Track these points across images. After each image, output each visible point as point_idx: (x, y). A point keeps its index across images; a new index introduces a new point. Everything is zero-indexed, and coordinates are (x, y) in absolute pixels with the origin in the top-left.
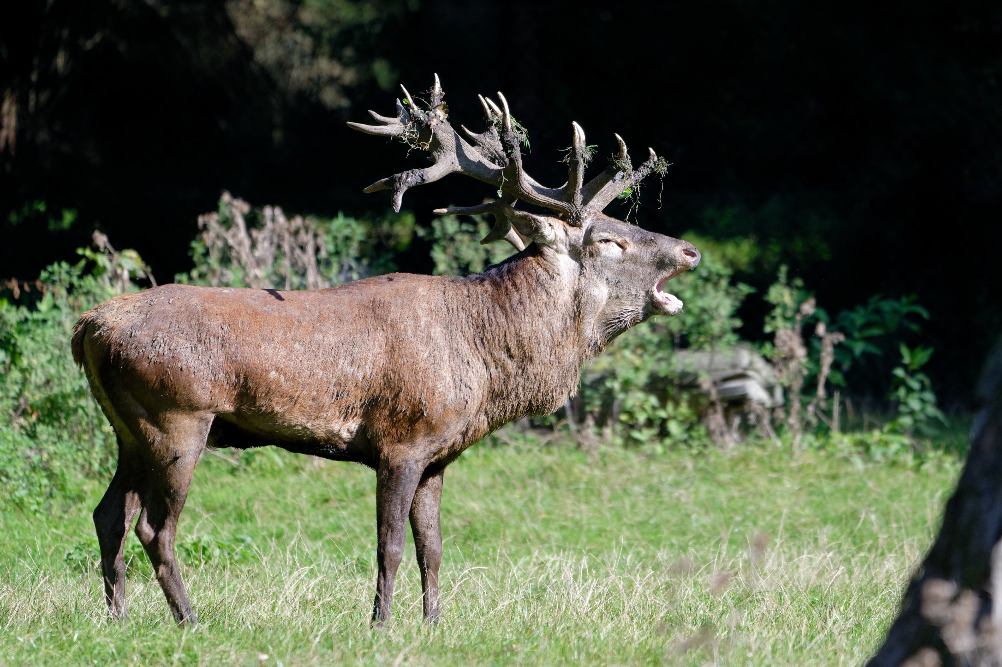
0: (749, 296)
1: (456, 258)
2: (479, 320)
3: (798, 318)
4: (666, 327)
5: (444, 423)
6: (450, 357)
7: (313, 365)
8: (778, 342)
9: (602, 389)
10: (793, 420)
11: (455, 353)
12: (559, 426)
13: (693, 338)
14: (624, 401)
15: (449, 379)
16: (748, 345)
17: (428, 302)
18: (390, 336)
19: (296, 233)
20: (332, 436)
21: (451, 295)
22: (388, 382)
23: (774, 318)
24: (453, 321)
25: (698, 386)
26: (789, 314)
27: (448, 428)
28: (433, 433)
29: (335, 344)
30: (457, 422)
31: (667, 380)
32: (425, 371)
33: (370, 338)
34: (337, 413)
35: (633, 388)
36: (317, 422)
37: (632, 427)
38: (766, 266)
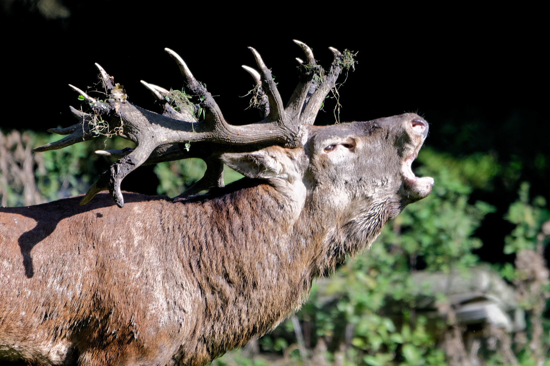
0: (488, 216)
1: (182, 176)
2: (196, 241)
3: (541, 238)
4: (402, 247)
5: (157, 347)
6: (164, 278)
7: (21, 284)
8: (519, 263)
9: (334, 313)
10: (535, 345)
11: (170, 275)
12: (289, 351)
13: (430, 259)
14: (357, 325)
15: (162, 300)
16: (487, 267)
17: (143, 221)
18: (101, 255)
19: (13, 149)
20: (41, 358)
21: (167, 214)
22: (97, 303)
23: (514, 238)
24: (168, 241)
25: (435, 310)
26: (531, 234)
27: (161, 352)
28: (145, 358)
29: (44, 262)
30: (170, 347)
31: (401, 303)
32: (136, 292)
33: (80, 256)
34: (46, 335)
35: (366, 311)
36: (24, 344)
37: (366, 352)
38: (506, 184)
